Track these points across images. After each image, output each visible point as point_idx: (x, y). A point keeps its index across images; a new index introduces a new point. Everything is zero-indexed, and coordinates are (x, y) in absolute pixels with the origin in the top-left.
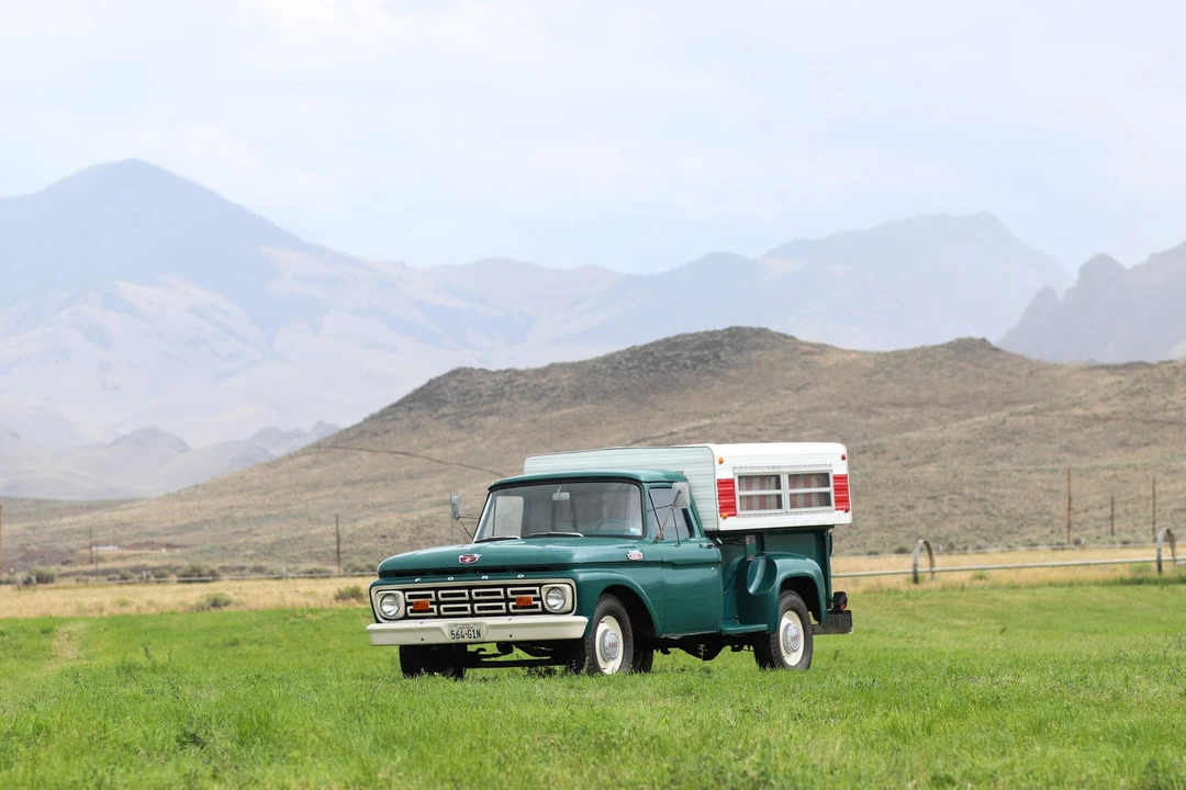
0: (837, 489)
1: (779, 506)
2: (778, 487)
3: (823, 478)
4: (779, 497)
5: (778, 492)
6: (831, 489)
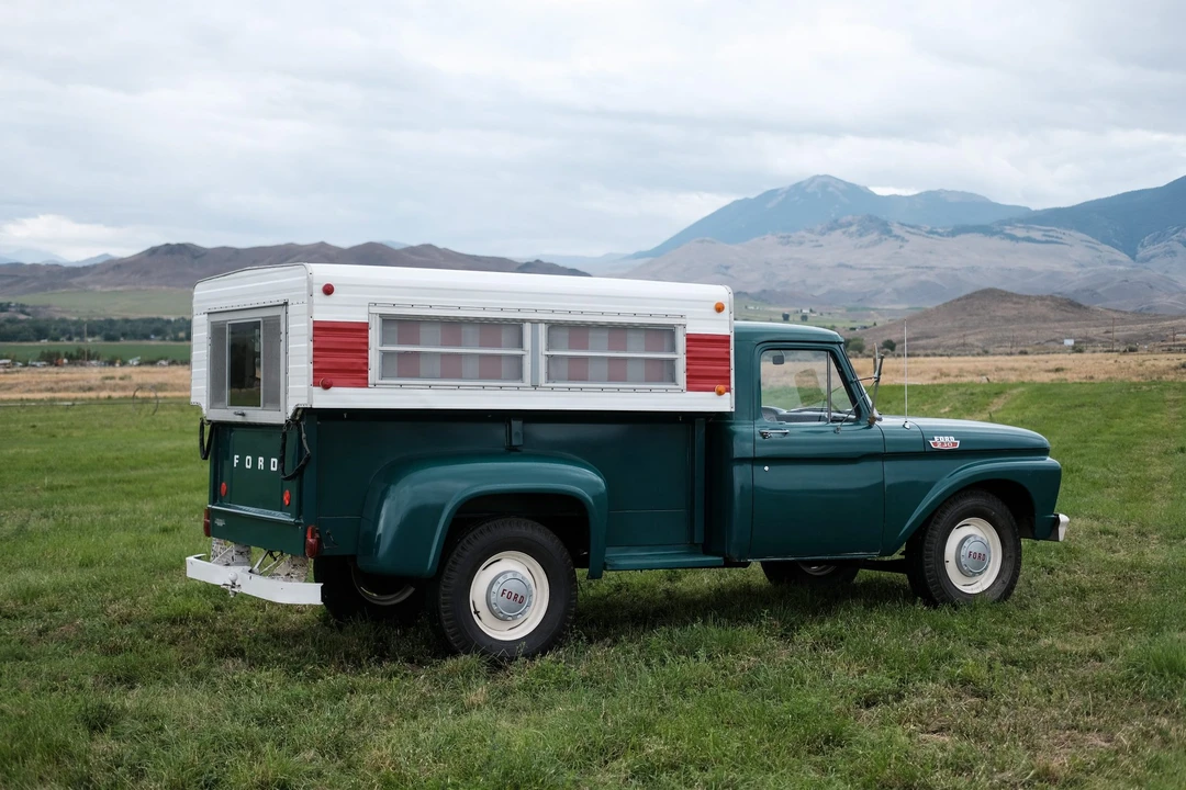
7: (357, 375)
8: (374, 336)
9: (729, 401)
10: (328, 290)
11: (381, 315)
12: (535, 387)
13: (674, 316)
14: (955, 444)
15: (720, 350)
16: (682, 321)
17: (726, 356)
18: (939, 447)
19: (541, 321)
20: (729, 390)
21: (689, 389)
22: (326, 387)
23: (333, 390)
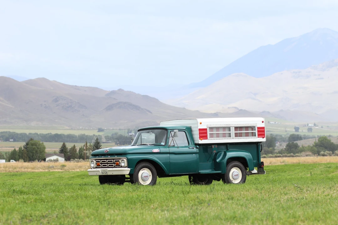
0: (258, 131)
1: (230, 136)
2: (230, 130)
3: (253, 128)
4: (230, 134)
5: (230, 132)
6: (256, 131)
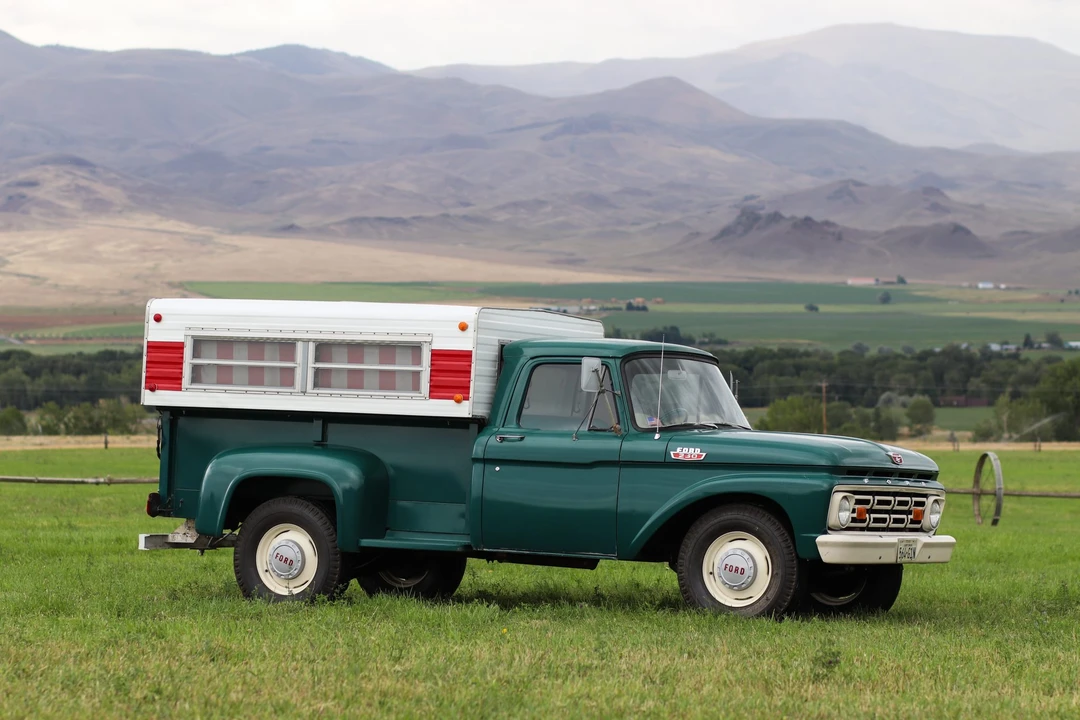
7: (174, 382)
8: (188, 352)
9: (467, 409)
10: (158, 318)
11: (193, 337)
12: (304, 393)
13: (422, 335)
14: (699, 456)
15: (460, 364)
16: (428, 339)
17: (467, 369)
18: (681, 458)
19: (309, 341)
20: (467, 399)
21: (431, 397)
22: (152, 390)
23: (158, 392)
